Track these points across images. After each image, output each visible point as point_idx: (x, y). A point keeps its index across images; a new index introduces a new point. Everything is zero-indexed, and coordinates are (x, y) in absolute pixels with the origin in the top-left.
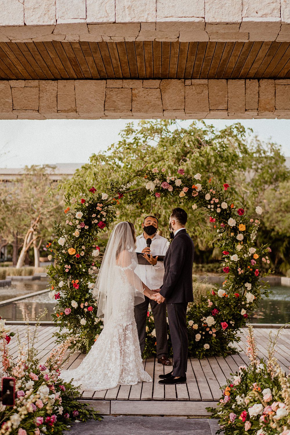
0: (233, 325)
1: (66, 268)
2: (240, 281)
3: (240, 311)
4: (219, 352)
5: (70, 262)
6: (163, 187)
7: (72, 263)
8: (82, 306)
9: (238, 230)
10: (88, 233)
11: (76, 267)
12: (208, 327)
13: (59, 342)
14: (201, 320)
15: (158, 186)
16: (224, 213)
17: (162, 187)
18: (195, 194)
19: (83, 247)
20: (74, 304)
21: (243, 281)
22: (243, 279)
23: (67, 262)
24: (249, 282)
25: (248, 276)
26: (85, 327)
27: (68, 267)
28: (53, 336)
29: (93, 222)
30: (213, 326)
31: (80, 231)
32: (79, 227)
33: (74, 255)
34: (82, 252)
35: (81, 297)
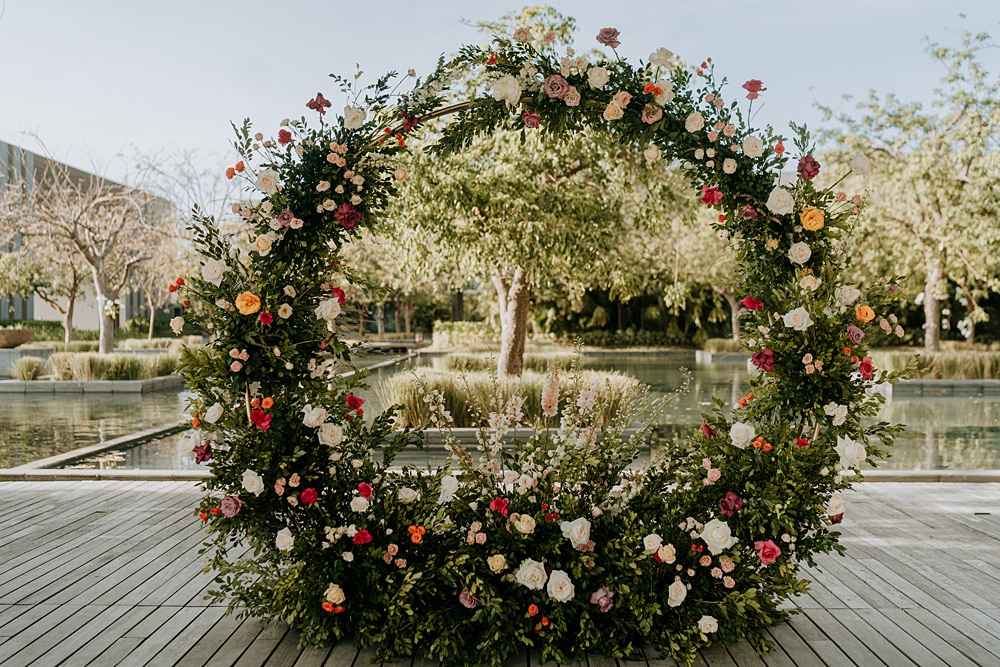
0: (792, 547)
1: (234, 360)
5: (249, 339)
6: (549, 91)
7: (253, 342)
8: (279, 490)
9: (792, 231)
10: (304, 244)
11: (269, 354)
12: (707, 552)
14: (682, 527)
15: (531, 90)
17: (545, 94)
18: (653, 113)
19: (289, 290)
20: (253, 482)
21: (820, 398)
22: (817, 391)
23: (237, 340)
24: (839, 401)
25: (835, 379)
27: (238, 356)
29: (320, 209)
30: (727, 552)
31: (280, 237)
32: (275, 224)
33: (256, 314)
34: (285, 306)
35: (276, 459)
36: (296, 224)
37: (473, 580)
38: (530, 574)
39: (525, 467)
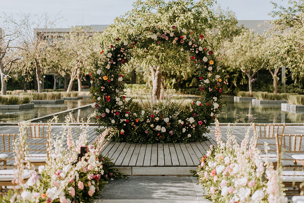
0: (206, 123)
1: (102, 89)
2: (210, 95)
3: (210, 114)
4: (197, 139)
5: (105, 85)
6: (162, 37)
8: (112, 112)
9: (209, 64)
10: (115, 67)
11: (108, 88)
12: (190, 124)
13: (98, 134)
14: (186, 120)
15: (159, 36)
16: (200, 54)
18: (183, 41)
19: (112, 76)
20: (108, 111)
21: (212, 96)
22: (212, 95)
23: (102, 85)
24: (216, 97)
25: (215, 92)
26: (114, 125)
27: (103, 88)
28: (94, 131)
29: (118, 60)
30: (193, 123)
31: (110, 65)
32: (109, 63)
33: (107, 80)
34: (112, 78)
35: (112, 106)
36: (114, 63)
37: (148, 128)
38: (158, 128)
39: (157, 109)
